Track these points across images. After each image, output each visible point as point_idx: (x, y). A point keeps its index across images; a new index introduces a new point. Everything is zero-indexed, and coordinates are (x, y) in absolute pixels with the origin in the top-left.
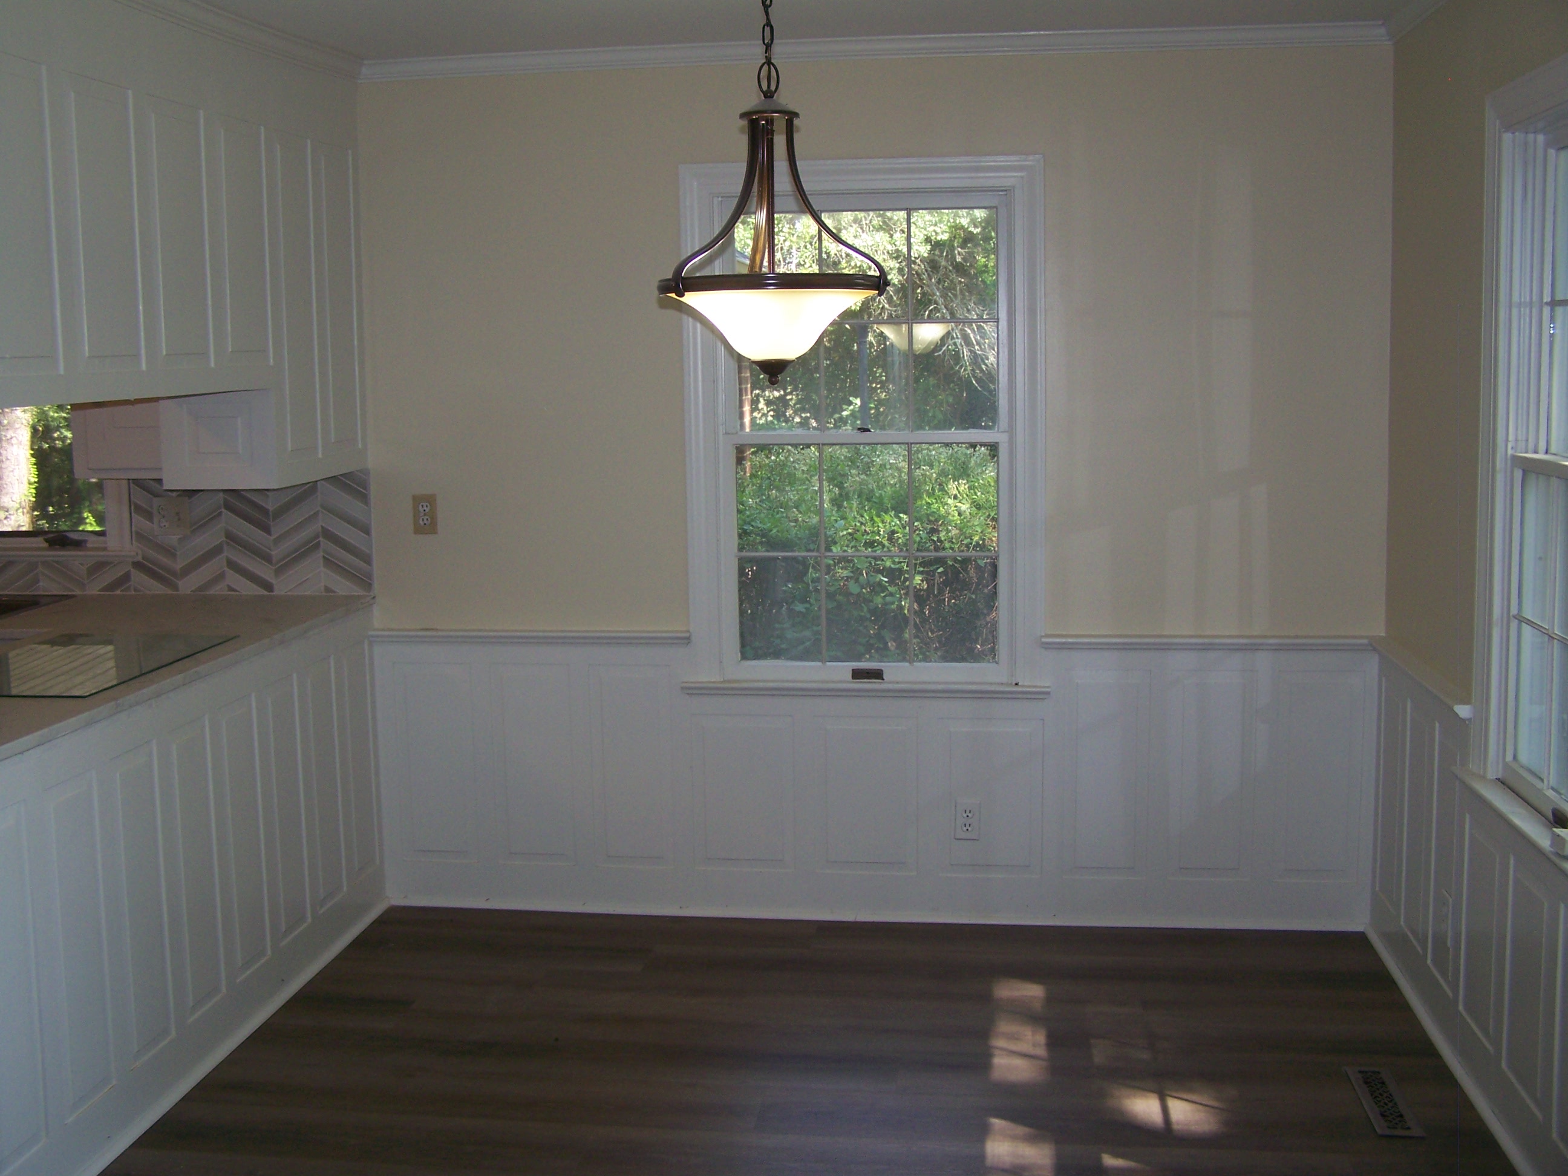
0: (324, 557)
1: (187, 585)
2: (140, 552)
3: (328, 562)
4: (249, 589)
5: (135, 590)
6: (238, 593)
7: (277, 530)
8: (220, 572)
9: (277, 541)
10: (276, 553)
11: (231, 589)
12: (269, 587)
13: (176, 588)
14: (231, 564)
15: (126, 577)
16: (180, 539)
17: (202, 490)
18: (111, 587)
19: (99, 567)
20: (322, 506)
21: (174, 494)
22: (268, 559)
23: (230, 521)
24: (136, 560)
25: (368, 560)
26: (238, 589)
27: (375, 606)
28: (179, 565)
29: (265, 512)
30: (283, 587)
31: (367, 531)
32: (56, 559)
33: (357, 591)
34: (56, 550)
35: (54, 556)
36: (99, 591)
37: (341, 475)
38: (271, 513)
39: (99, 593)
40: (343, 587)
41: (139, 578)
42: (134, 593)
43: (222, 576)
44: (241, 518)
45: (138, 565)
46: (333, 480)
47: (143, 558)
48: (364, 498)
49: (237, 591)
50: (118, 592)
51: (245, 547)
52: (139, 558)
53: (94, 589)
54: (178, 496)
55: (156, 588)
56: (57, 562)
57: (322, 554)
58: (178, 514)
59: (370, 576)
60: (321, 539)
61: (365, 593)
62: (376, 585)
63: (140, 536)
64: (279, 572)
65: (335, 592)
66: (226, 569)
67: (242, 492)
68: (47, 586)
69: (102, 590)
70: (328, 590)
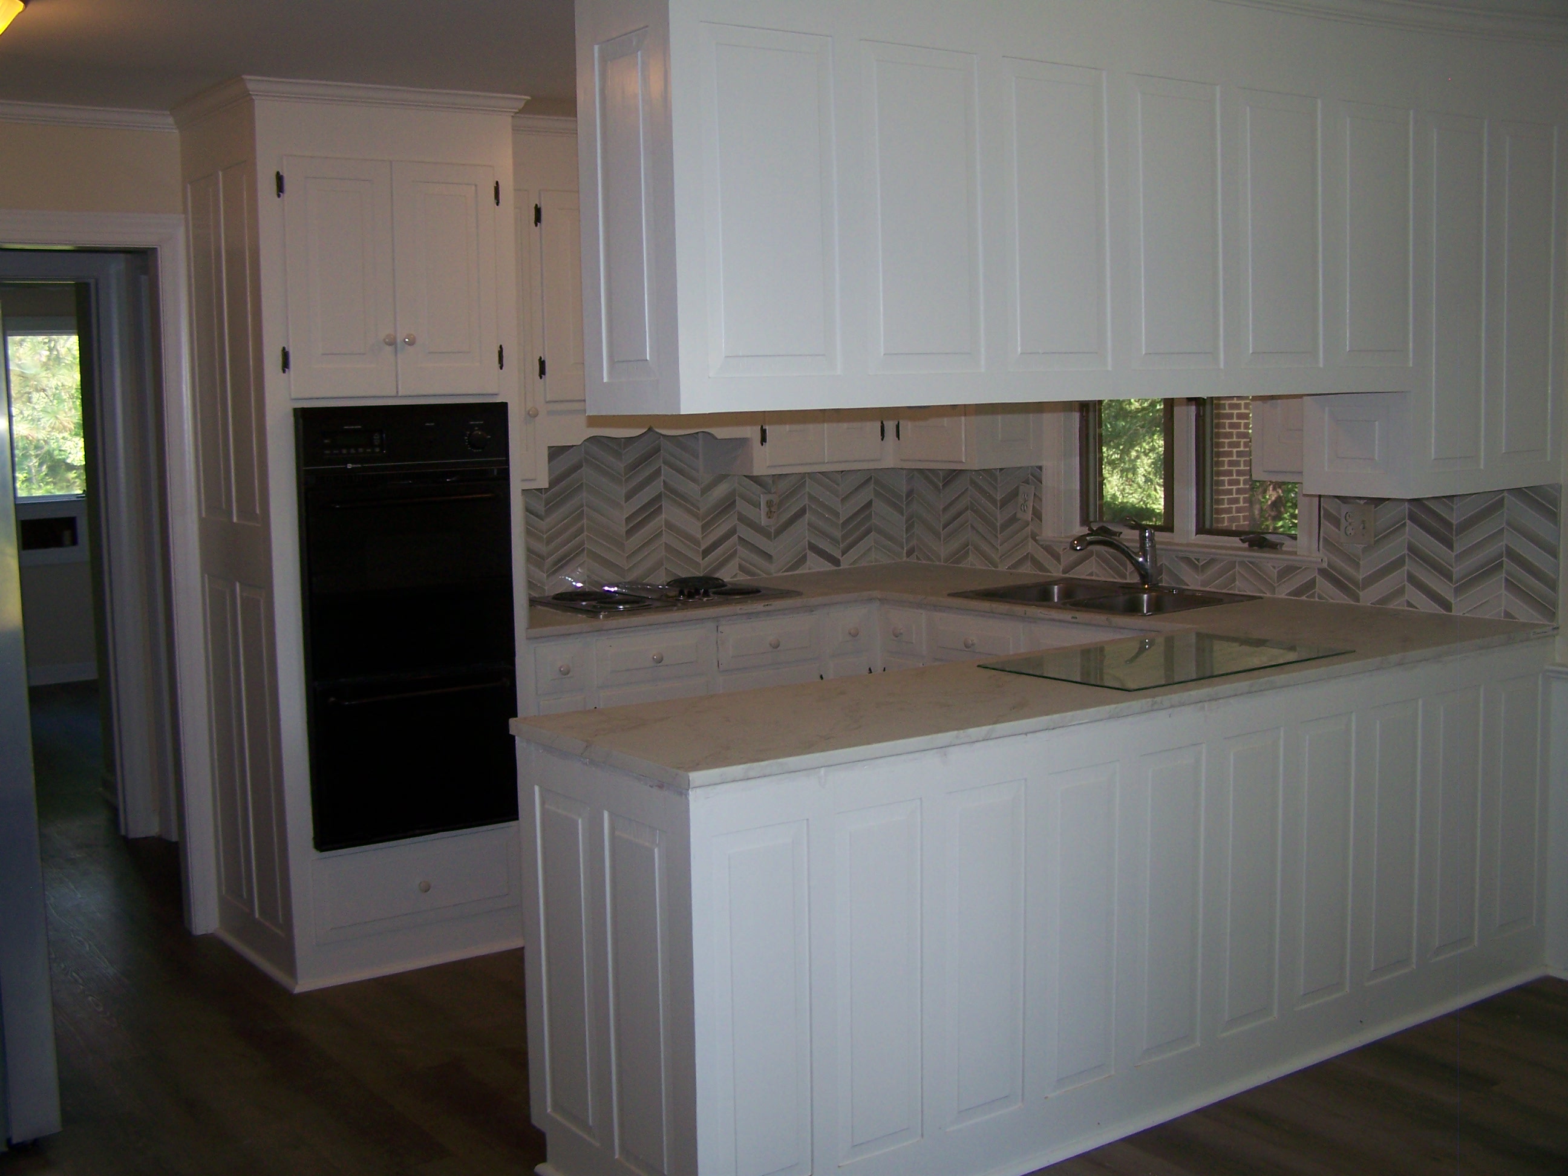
0: (1507, 580)
1: (1368, 597)
2: (1325, 559)
3: (1511, 585)
4: (1425, 605)
5: (1320, 597)
6: (1415, 610)
7: (1458, 548)
8: (1400, 585)
9: (1459, 557)
10: (1457, 571)
11: (1409, 604)
12: (1447, 606)
13: (1357, 600)
14: (1412, 579)
15: (1312, 584)
16: (1365, 547)
17: (1388, 499)
18: (1298, 592)
19: (1288, 571)
20: (1509, 524)
21: (1362, 502)
22: (1448, 576)
23: (1412, 533)
24: (1319, 566)
25: (1553, 585)
26: (1418, 607)
27: (1557, 638)
28: (1360, 576)
29: (1448, 524)
30: (1461, 608)
31: (1553, 552)
32: (1250, 559)
33: (1536, 617)
34: (1254, 551)
35: (1249, 557)
36: (1286, 595)
37: (1525, 488)
38: (1454, 527)
39: (1287, 597)
40: (1524, 613)
41: (1324, 586)
42: (1317, 599)
43: (1401, 591)
44: (1423, 530)
45: (1322, 572)
46: (1519, 492)
47: (1329, 565)
48: (1553, 516)
49: (1417, 608)
50: (1304, 598)
51: (1425, 561)
52: (1325, 565)
53: (1282, 593)
54: (1365, 503)
55: (1340, 598)
56: (1251, 563)
57: (1504, 575)
58: (1363, 522)
59: (1554, 605)
60: (1504, 559)
61: (1547, 623)
62: (1561, 613)
63: (1329, 544)
64: (1458, 591)
65: (1515, 618)
66: (1406, 583)
67: (1424, 501)
68: (1242, 586)
69: (1289, 594)
70: (1507, 614)
